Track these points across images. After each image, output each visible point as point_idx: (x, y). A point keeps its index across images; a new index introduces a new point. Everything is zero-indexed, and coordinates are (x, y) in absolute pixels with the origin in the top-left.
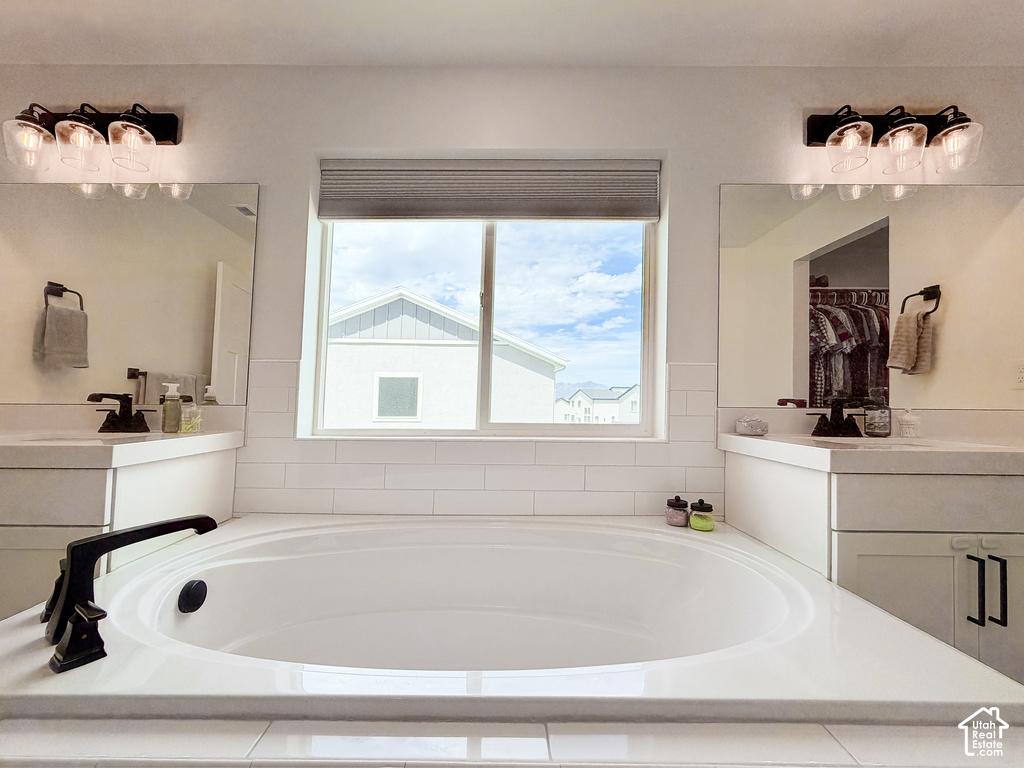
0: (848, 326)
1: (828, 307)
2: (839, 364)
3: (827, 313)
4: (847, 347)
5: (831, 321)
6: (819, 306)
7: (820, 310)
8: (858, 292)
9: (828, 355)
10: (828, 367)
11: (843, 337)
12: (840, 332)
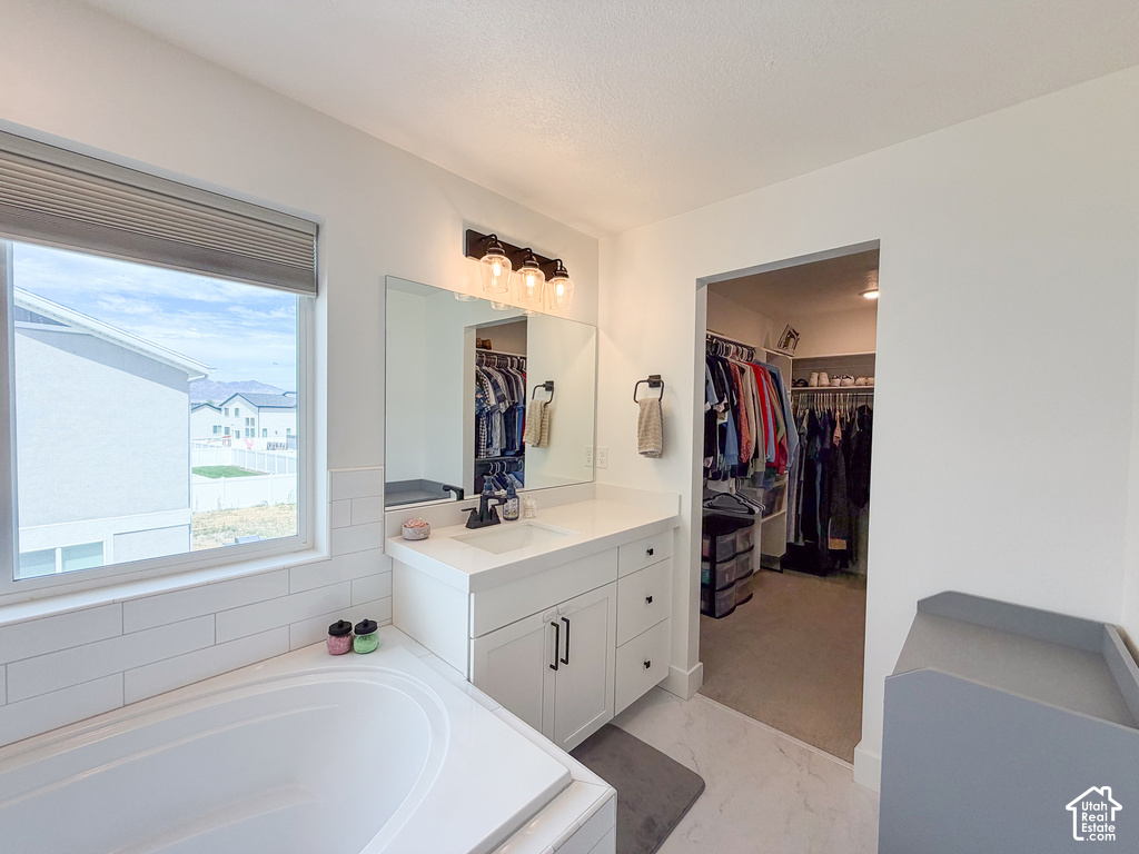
0: (504, 391)
1: (490, 370)
2: (497, 420)
3: (490, 376)
4: (503, 408)
5: (492, 384)
6: (484, 368)
7: (483, 371)
8: (511, 357)
9: (489, 414)
10: (490, 423)
11: (500, 399)
12: (499, 394)
